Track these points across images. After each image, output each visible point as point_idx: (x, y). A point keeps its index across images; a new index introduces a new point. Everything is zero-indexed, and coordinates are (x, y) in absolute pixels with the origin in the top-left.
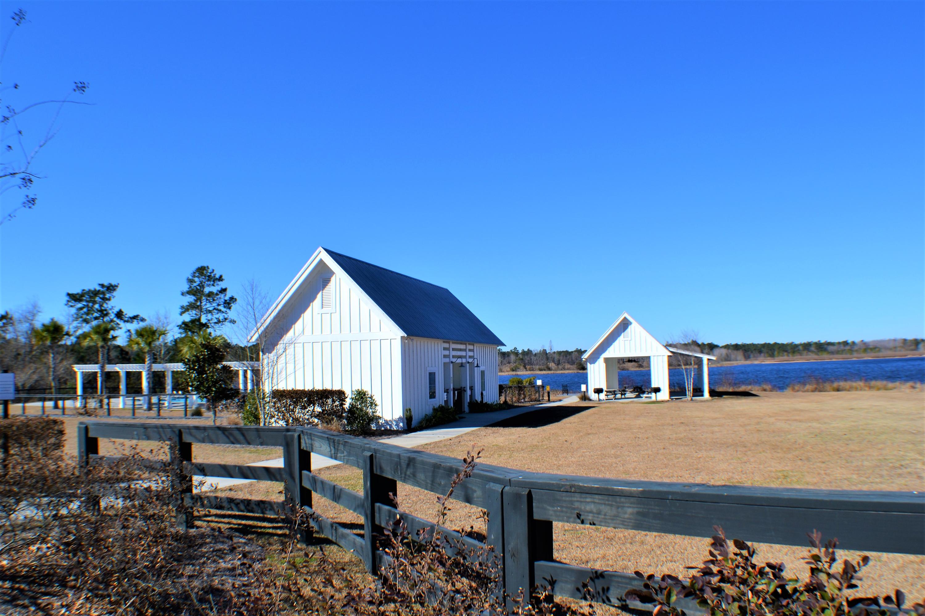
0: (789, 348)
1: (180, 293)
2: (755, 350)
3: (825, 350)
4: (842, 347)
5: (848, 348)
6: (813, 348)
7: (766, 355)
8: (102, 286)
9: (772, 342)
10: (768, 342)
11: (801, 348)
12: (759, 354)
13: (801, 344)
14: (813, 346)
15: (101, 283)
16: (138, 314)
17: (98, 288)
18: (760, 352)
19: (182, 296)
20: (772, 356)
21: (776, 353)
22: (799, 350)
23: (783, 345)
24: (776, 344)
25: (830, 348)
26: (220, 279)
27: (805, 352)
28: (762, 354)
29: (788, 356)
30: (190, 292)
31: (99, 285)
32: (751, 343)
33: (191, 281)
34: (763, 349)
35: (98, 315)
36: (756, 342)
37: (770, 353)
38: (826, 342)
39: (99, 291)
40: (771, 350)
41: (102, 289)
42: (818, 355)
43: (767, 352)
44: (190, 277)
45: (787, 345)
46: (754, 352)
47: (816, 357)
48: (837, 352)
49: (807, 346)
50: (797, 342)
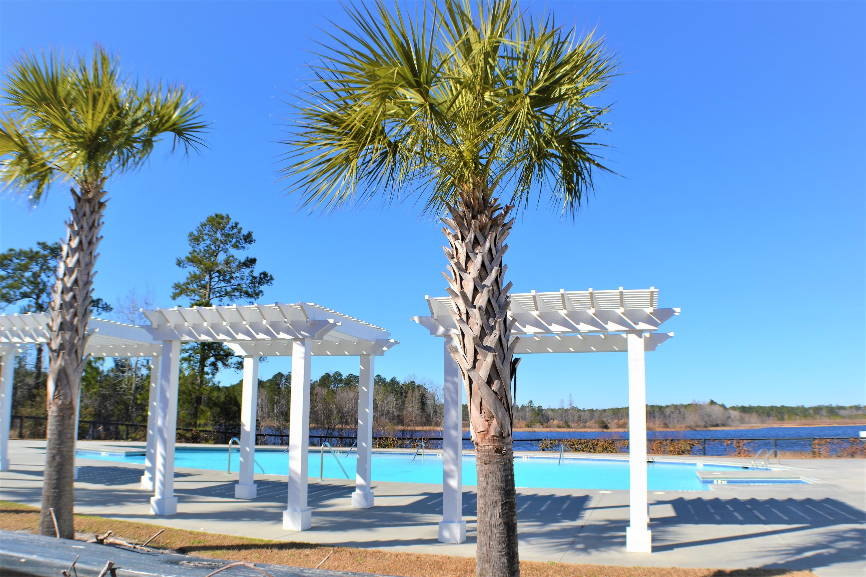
0: (798, 411)
1: (175, 261)
2: (763, 412)
3: (838, 415)
4: (854, 412)
5: (860, 412)
6: (824, 412)
7: (775, 419)
8: (44, 246)
9: (779, 405)
10: (774, 405)
11: (811, 411)
12: (767, 418)
13: (810, 408)
14: (824, 410)
15: (41, 241)
16: (101, 297)
17: (36, 248)
18: (769, 415)
19: (177, 266)
20: (782, 419)
21: (786, 417)
22: (809, 414)
23: (792, 408)
24: (783, 407)
25: (842, 412)
26: (248, 238)
27: (818, 416)
28: (771, 418)
29: (801, 420)
30: (192, 260)
31: (39, 244)
32: (757, 405)
33: (196, 239)
34: (771, 412)
35: (28, 290)
36: (762, 405)
37: (779, 416)
38: (837, 406)
39: (37, 253)
40: (780, 413)
41: (42, 252)
42: (830, 419)
43: (776, 416)
44: (196, 233)
45: (798, 408)
46: (762, 415)
47: (828, 420)
48: (850, 417)
49: (818, 410)
50: (807, 406)
